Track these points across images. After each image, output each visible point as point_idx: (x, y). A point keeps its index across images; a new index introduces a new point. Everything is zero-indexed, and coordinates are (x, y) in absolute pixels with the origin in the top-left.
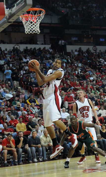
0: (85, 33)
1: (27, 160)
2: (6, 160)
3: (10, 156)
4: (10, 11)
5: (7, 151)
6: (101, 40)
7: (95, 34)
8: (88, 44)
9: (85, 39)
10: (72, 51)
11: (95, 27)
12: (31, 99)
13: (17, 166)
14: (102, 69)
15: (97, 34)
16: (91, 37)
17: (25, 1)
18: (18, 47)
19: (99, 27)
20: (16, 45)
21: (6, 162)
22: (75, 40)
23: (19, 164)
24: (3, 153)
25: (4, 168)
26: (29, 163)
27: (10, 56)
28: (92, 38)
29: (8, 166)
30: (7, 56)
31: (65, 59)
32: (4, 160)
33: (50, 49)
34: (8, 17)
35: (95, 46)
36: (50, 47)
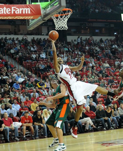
0: (83, 25)
1: (42, 135)
2: (24, 135)
3: (27, 132)
4: (45, 11)
5: (25, 127)
6: (97, 31)
7: (91, 26)
8: (85, 34)
9: (82, 31)
10: (72, 40)
12: (41, 82)
13: (34, 140)
14: (98, 56)
15: (93, 26)
16: (87, 29)
17: (60, 3)
19: (95, 20)
20: (24, 36)
21: (25, 137)
22: (74, 32)
23: (36, 139)
24: (22, 129)
25: (23, 142)
26: (45, 138)
27: (19, 45)
28: (89, 29)
29: (26, 140)
30: (17, 45)
31: (67, 48)
32: (23, 135)
34: (43, 16)
35: (91, 37)
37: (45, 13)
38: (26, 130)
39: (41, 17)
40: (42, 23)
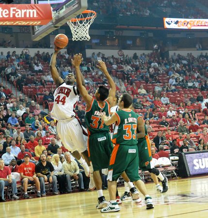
0: (109, 34)
1: (51, 191)
3: (30, 186)
4: (57, 14)
6: (129, 42)
7: (121, 35)
8: (112, 47)
9: (108, 42)
11: (122, 26)
12: (49, 116)
14: (131, 78)
15: (123, 35)
16: (115, 39)
17: (79, 3)
18: (27, 51)
19: (126, 27)
20: (24, 50)
21: (26, 193)
22: (96, 43)
23: (42, 196)
27: (17, 63)
28: (117, 40)
29: (28, 198)
30: (14, 63)
32: (24, 191)
33: (65, 53)
34: (54, 21)
35: (120, 51)
36: (65, 52)
37: (58, 16)
38: (28, 184)
39: (52, 22)
40: (53, 30)
